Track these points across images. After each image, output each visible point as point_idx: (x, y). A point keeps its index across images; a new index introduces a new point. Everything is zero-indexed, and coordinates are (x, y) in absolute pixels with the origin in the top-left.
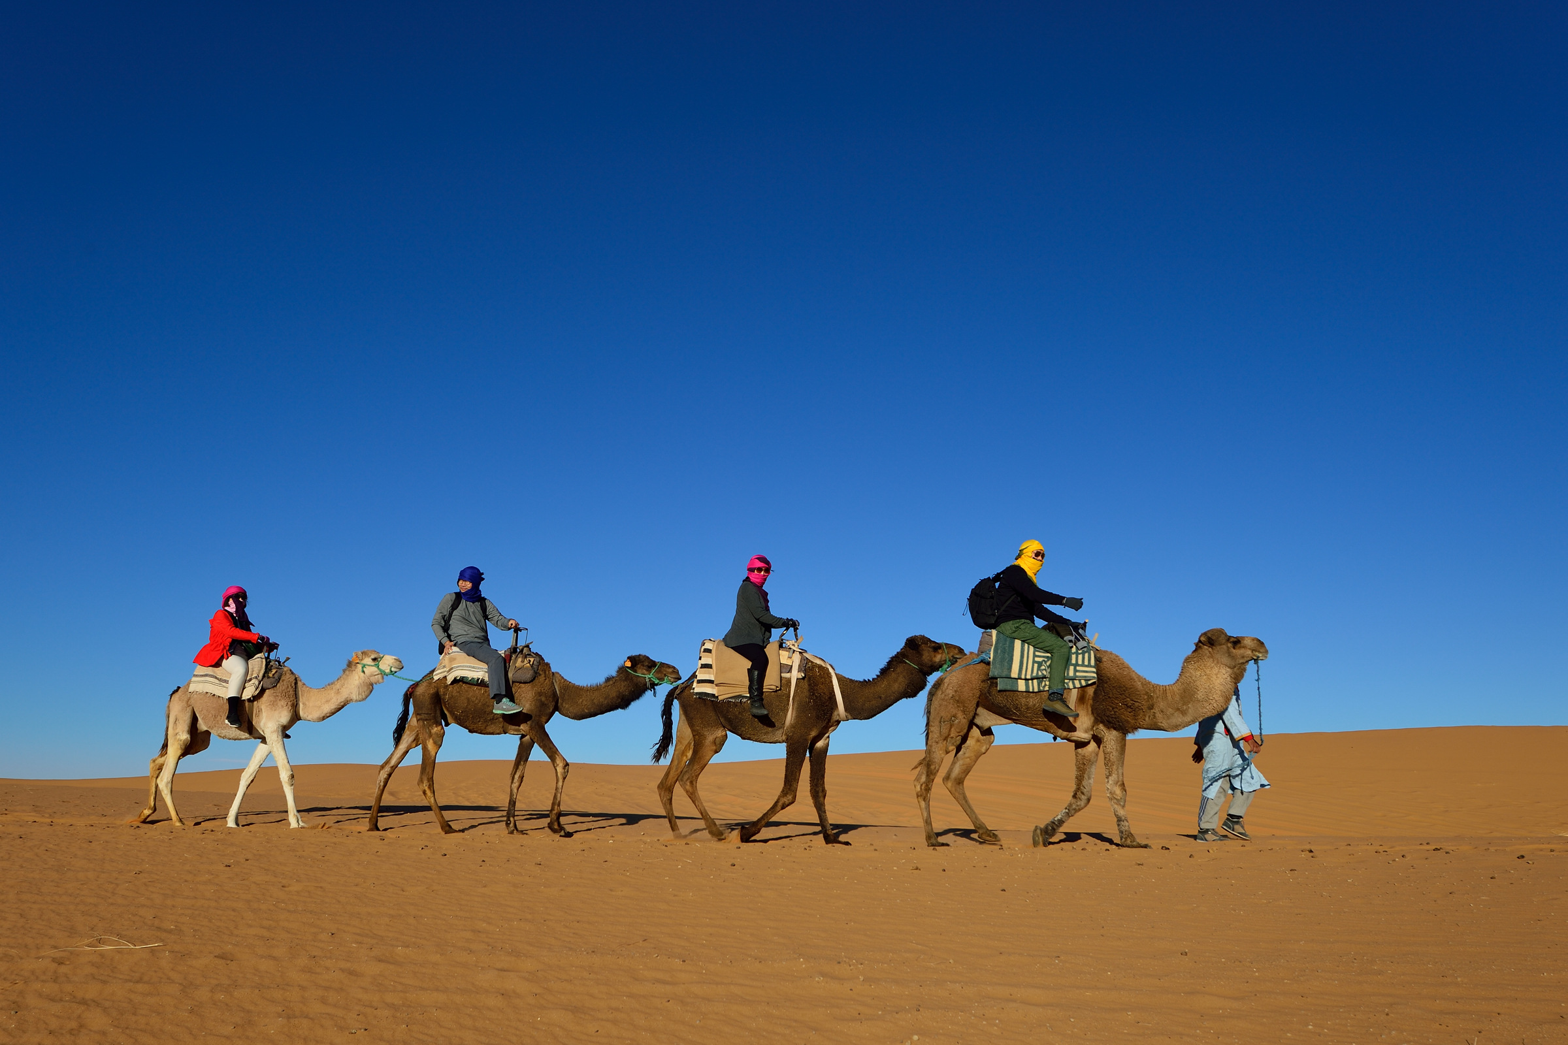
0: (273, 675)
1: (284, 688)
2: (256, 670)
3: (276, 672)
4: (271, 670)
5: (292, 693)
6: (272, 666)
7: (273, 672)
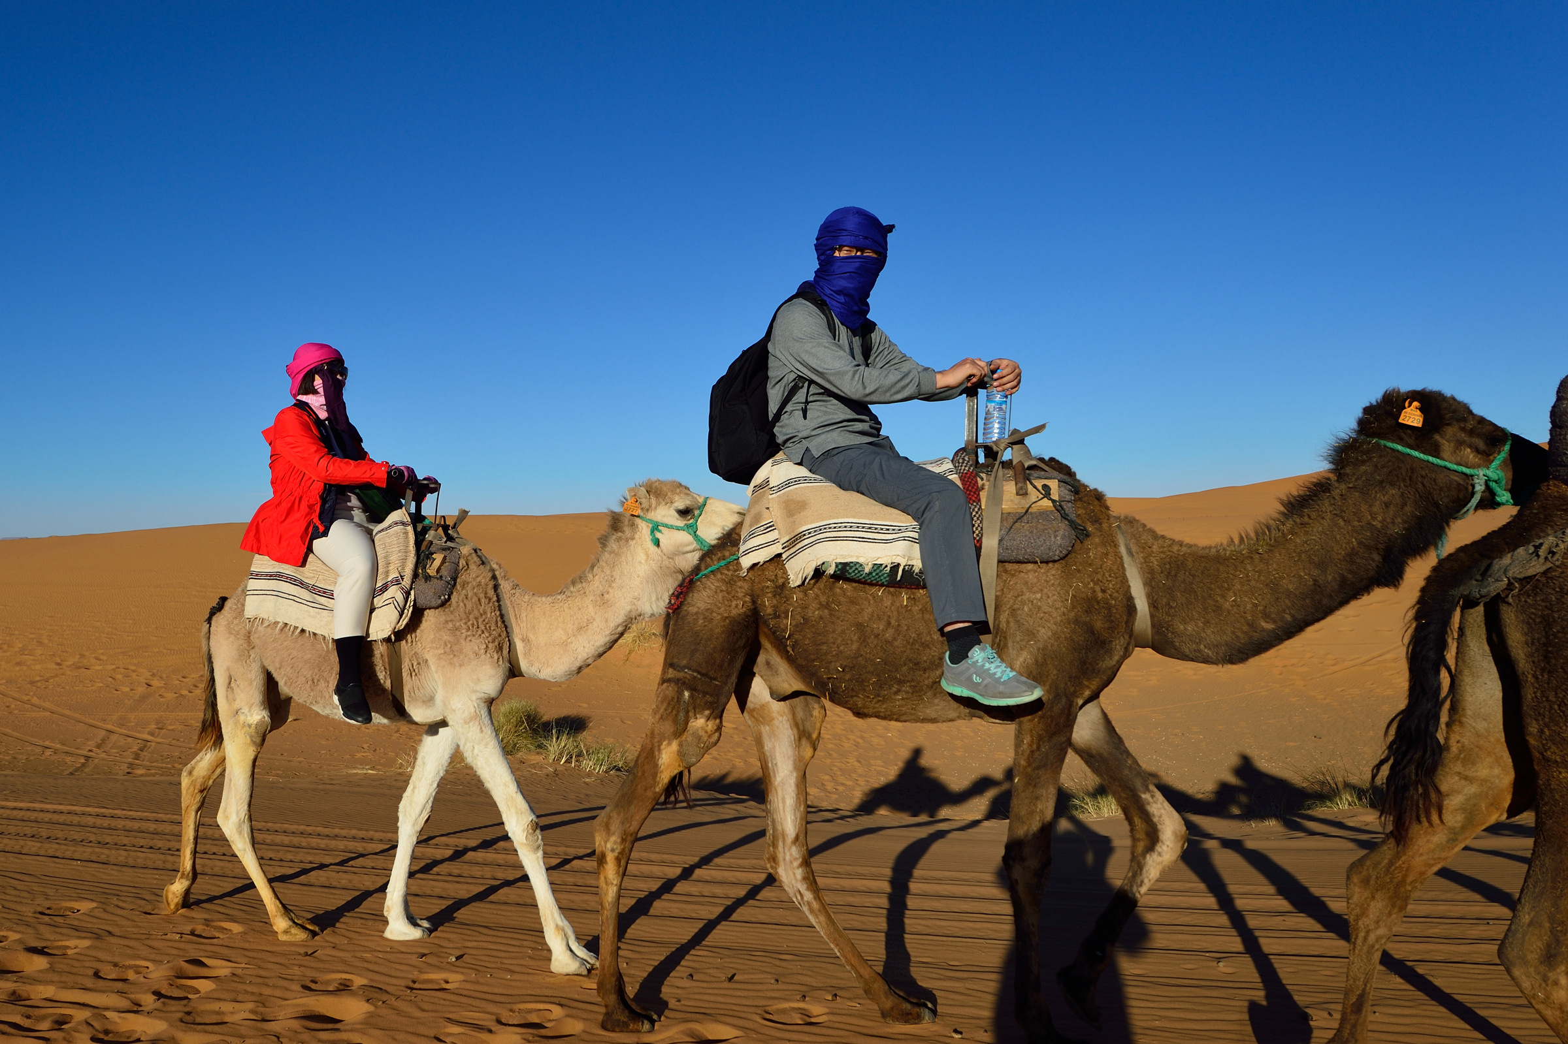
0: (438, 571)
1: (469, 606)
2: (395, 558)
3: (445, 558)
4: (429, 556)
5: (492, 615)
6: (431, 543)
7: (437, 563)
